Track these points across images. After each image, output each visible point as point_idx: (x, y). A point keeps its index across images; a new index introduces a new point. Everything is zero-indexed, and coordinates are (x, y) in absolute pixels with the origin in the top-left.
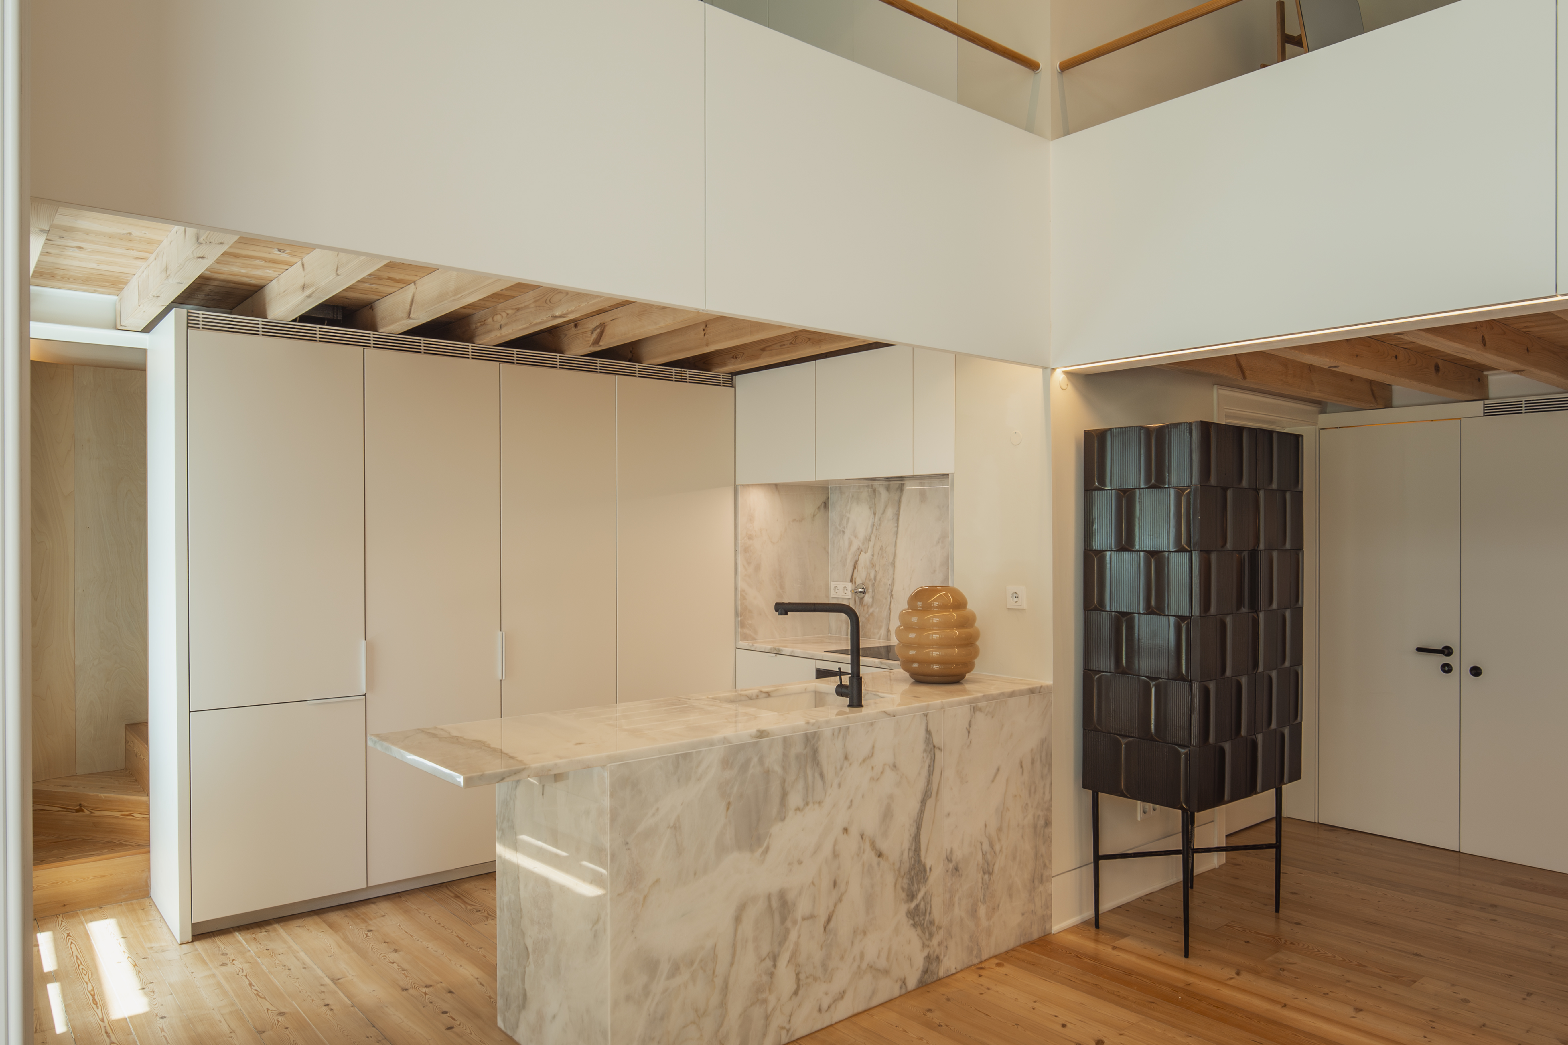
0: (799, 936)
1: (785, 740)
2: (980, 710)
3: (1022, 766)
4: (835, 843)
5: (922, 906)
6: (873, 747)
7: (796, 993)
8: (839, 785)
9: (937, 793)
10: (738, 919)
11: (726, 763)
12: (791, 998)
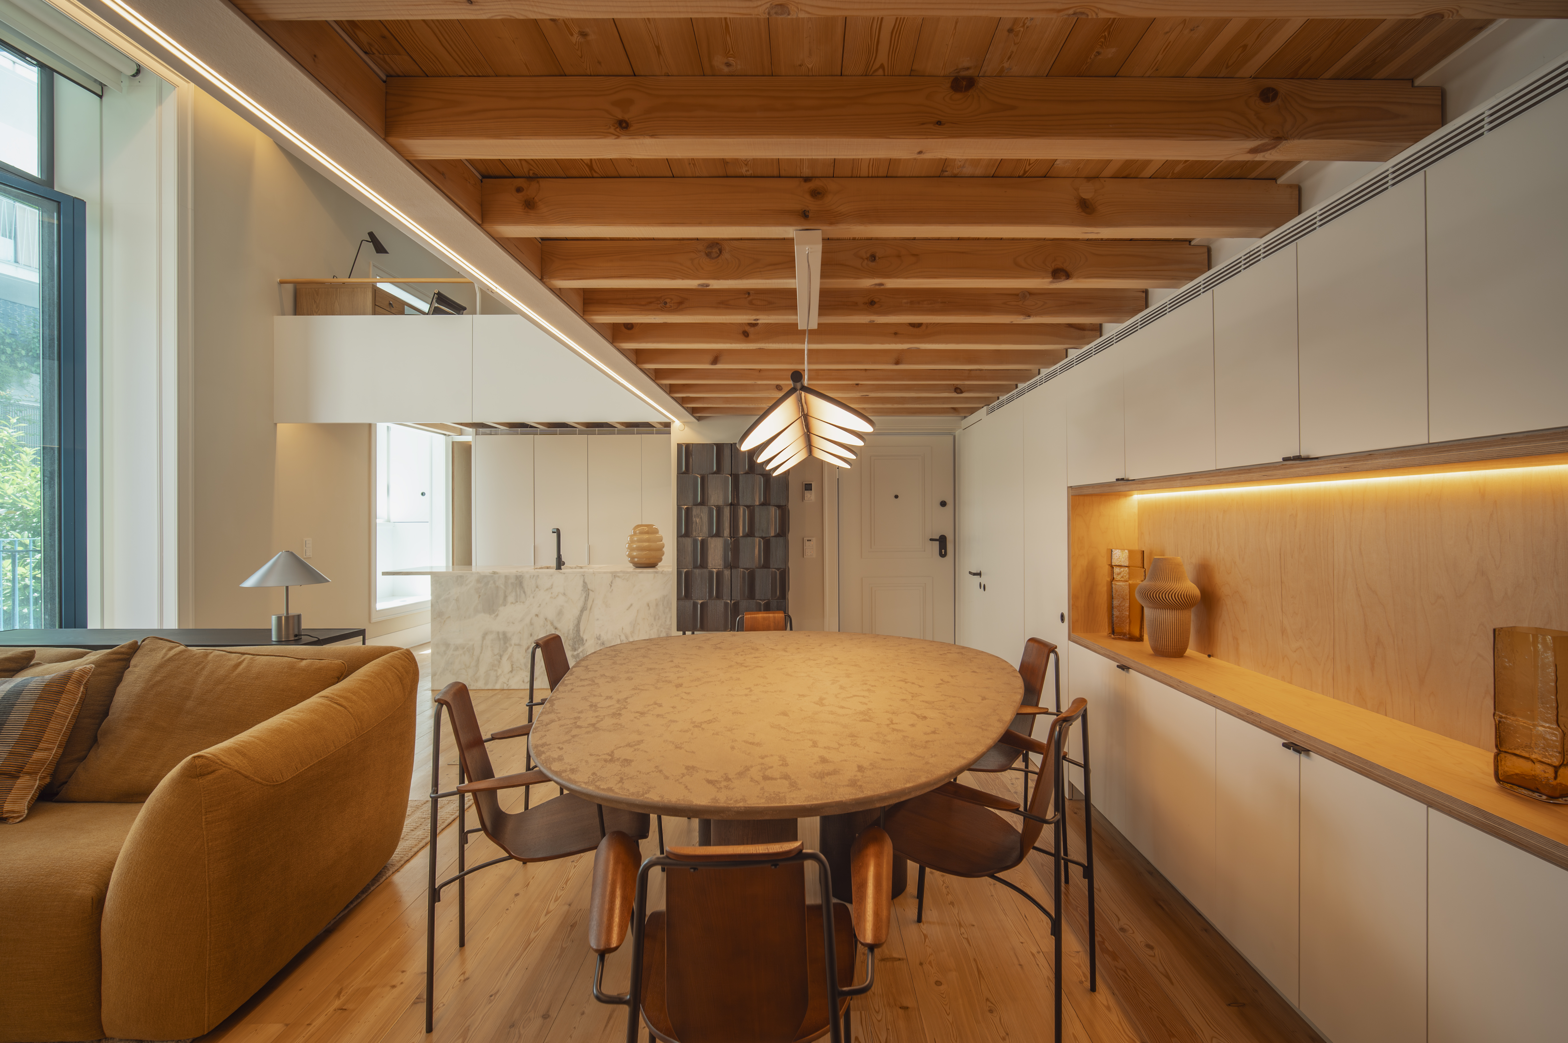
0: (513, 651)
1: (506, 577)
2: (619, 577)
3: (648, 606)
4: (531, 619)
5: (581, 654)
7: (511, 671)
8: (534, 597)
9: (591, 609)
10: (484, 638)
11: (479, 581)
12: (509, 673)
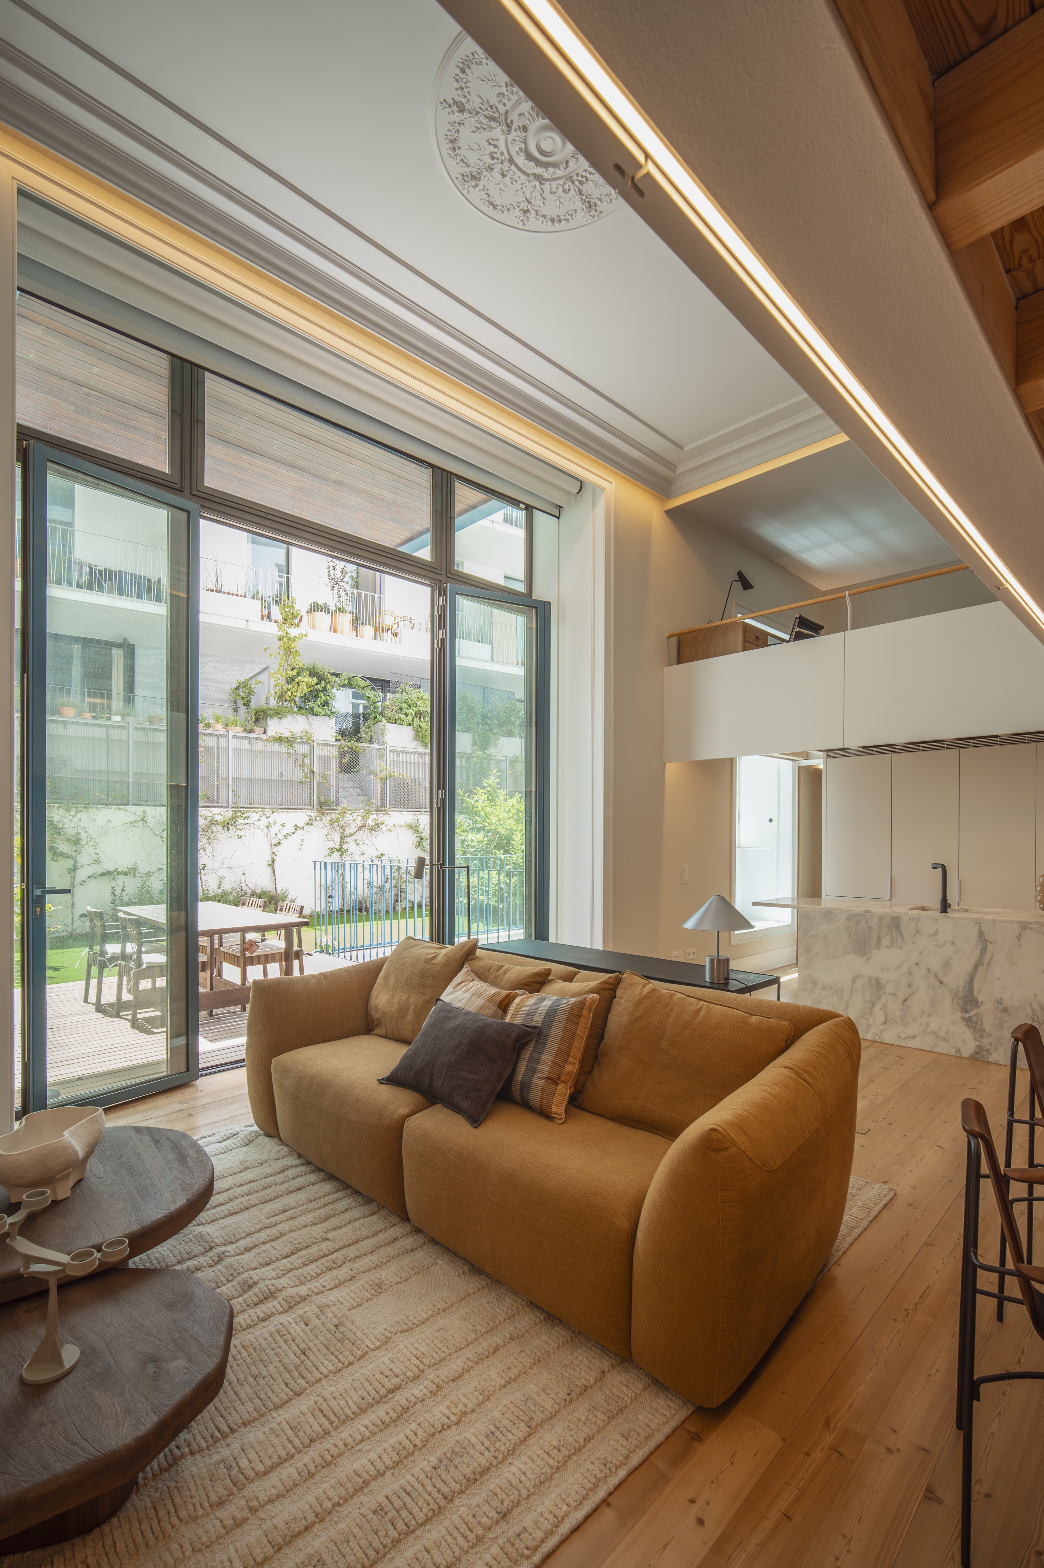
0: (887, 1000)
1: (880, 917)
2: (1030, 929)
4: (910, 968)
5: (974, 1017)
6: (937, 931)
9: (989, 965)
11: (849, 919)
12: (882, 1024)
